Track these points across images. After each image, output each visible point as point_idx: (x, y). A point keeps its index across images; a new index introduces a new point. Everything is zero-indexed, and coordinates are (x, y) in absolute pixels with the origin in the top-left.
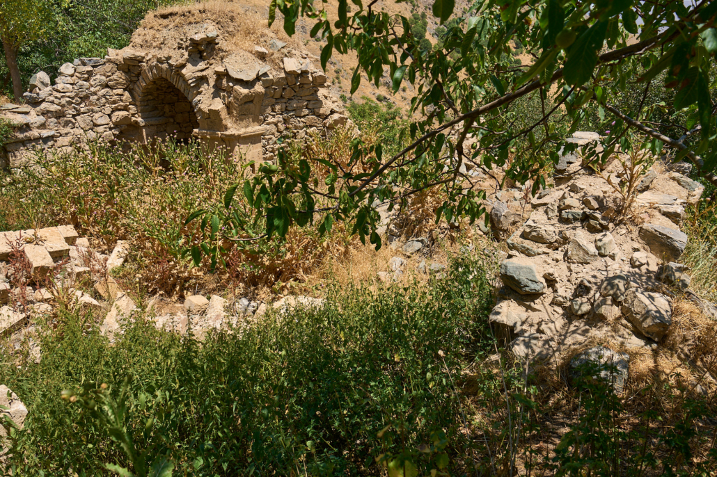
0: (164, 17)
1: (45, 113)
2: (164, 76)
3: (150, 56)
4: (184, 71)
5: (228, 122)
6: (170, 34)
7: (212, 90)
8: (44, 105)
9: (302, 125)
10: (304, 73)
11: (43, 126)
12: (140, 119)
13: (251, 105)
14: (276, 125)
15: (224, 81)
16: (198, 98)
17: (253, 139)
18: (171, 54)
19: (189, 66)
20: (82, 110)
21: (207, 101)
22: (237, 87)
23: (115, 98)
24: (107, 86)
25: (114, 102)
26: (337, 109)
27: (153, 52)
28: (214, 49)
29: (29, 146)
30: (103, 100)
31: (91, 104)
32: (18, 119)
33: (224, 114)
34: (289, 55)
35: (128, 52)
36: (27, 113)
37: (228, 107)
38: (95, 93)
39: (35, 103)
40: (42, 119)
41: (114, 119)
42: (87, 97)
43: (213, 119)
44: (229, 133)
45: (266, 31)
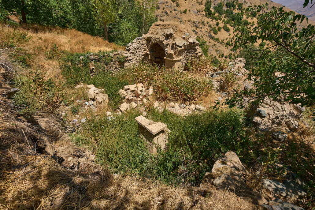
0: (157, 25)
1: (130, 53)
2: (157, 43)
3: (153, 37)
4: (164, 42)
5: (174, 56)
6: (158, 30)
7: (171, 48)
8: (131, 51)
9: (191, 56)
10: (194, 43)
11: (130, 56)
12: (149, 53)
13: (181, 52)
14: (184, 56)
15: (175, 46)
16: (166, 49)
17: (179, 61)
18: (160, 37)
19: (165, 40)
20: (137, 51)
21: (169, 50)
22: (178, 48)
23: (144, 47)
24: (143, 45)
25: (144, 49)
26: (200, 52)
27: (154, 36)
28: (171, 36)
29: (128, 61)
30: (142, 48)
31: (139, 50)
32: (126, 55)
33: (174, 55)
34: (190, 37)
35: (148, 35)
36: (127, 53)
37: (175, 53)
38: (140, 47)
39: (129, 50)
40: (130, 55)
41: (144, 53)
42: (139, 48)
43: (171, 56)
44: (174, 59)
45: (185, 30)
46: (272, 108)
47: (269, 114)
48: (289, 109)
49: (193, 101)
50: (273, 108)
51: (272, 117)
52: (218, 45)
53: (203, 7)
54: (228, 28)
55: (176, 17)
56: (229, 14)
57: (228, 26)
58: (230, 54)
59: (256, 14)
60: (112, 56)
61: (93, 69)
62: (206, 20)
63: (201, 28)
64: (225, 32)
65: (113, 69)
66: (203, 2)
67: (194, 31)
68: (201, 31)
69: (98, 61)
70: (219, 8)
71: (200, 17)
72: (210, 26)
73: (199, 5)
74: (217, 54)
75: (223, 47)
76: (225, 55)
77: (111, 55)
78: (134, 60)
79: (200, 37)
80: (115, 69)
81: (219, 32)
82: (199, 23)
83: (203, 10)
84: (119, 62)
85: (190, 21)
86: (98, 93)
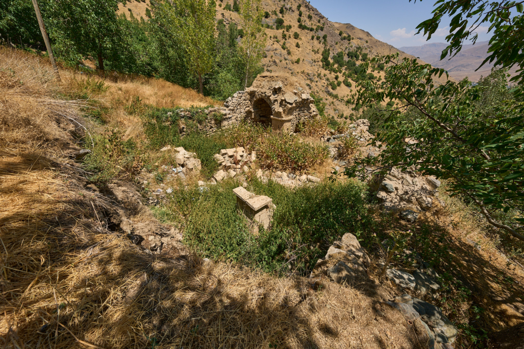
0: (264, 77)
1: (230, 110)
2: (263, 98)
3: (258, 91)
4: (271, 98)
5: (283, 115)
6: (265, 83)
7: (279, 104)
8: (230, 107)
9: (303, 115)
10: (308, 99)
11: (229, 114)
12: (252, 110)
13: (291, 110)
14: (296, 115)
15: (284, 102)
16: (273, 106)
17: (289, 121)
18: (266, 91)
19: (272, 96)
20: (238, 108)
21: (277, 108)
22: (288, 105)
23: (247, 103)
24: (245, 100)
25: (246, 105)
26: (315, 111)
27: (260, 89)
28: (280, 90)
29: (226, 120)
30: (244, 105)
31: (241, 106)
32: (224, 112)
33: (282, 113)
34: (303, 93)
35: (251, 89)
36: (225, 110)
37: (284, 111)
38: (242, 103)
39: (227, 107)
40: (229, 112)
41: (246, 110)
42: (240, 104)
43: (279, 114)
44: (283, 119)
45: (297, 84)
46: (400, 182)
47: (397, 189)
48: (421, 183)
49: (305, 171)
50: (402, 182)
51: (400, 192)
52: (336, 102)
53: (319, 56)
54: (349, 82)
55: (286, 68)
56: (351, 65)
57: (350, 80)
58: (351, 115)
59: (384, 67)
60: (207, 113)
61: (183, 128)
62: (323, 72)
63: (317, 82)
64: (346, 87)
65: (208, 128)
66: (320, 51)
67: (308, 85)
68: (316, 85)
69: (190, 118)
70: (338, 59)
71: (316, 68)
72: (328, 80)
73: (315, 53)
74: (335, 114)
75: (343, 106)
76: (344, 116)
77: (206, 111)
78: (233, 118)
79: (316, 93)
80: (210, 129)
81: (338, 88)
82: (314, 75)
83: (319, 60)
84: (216, 120)
85: (303, 72)
86: (188, 158)
